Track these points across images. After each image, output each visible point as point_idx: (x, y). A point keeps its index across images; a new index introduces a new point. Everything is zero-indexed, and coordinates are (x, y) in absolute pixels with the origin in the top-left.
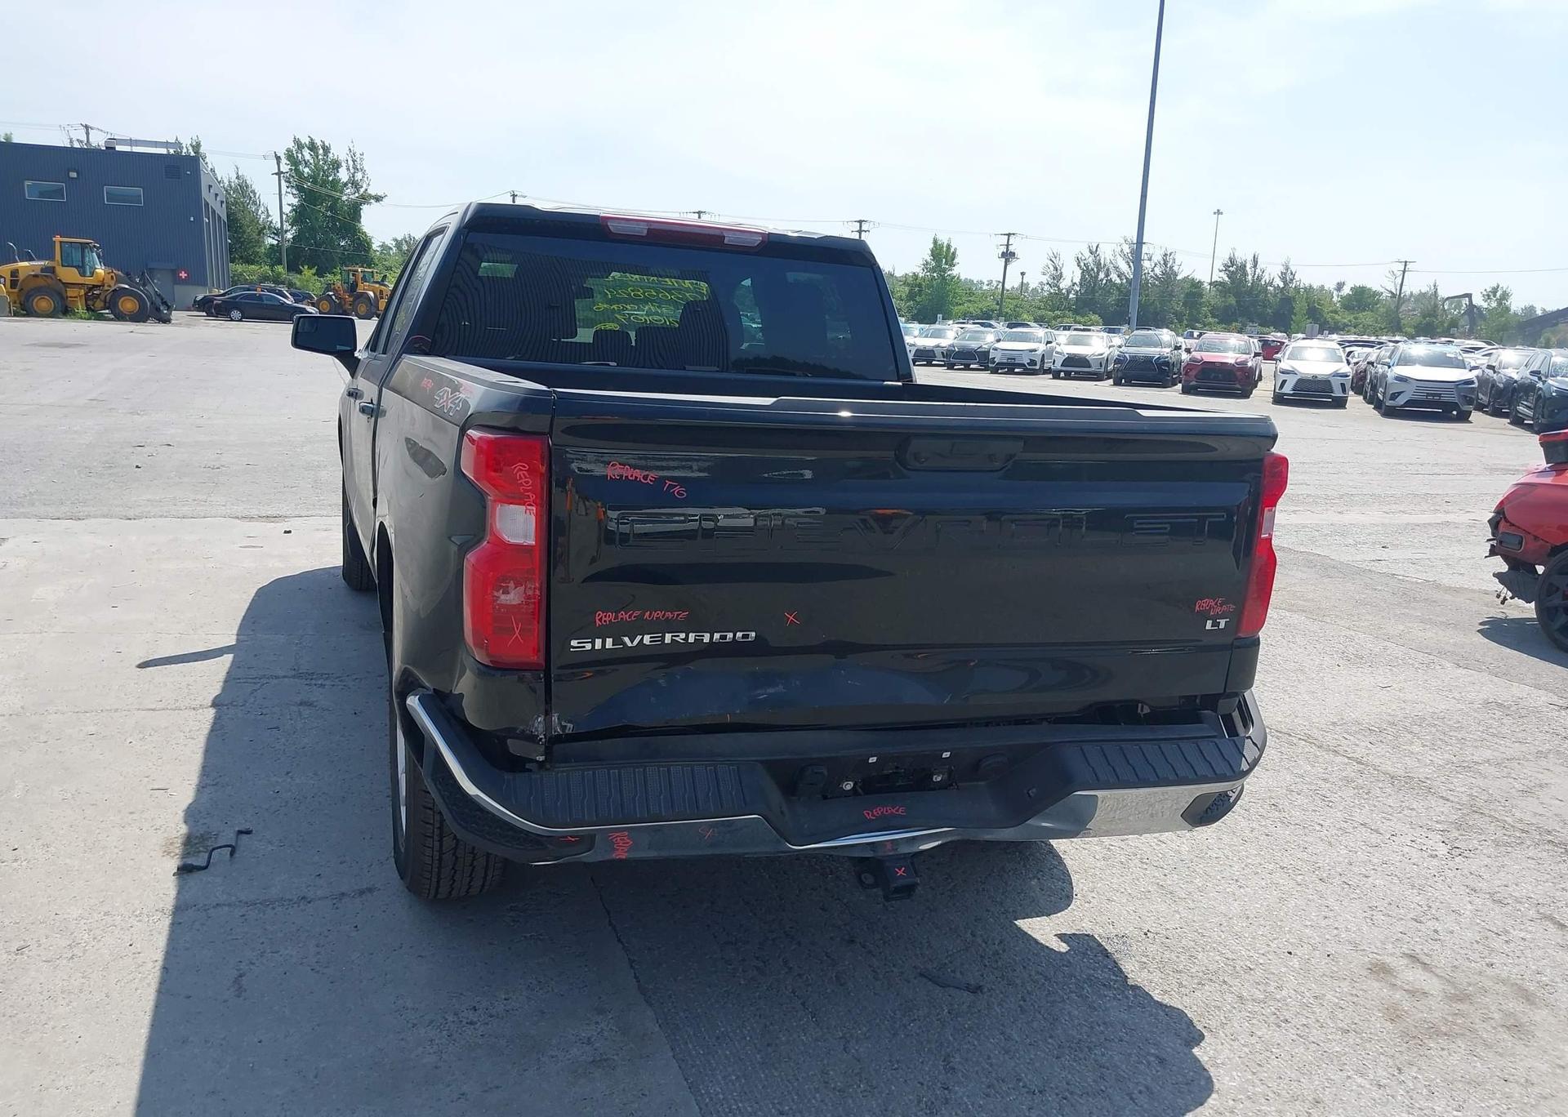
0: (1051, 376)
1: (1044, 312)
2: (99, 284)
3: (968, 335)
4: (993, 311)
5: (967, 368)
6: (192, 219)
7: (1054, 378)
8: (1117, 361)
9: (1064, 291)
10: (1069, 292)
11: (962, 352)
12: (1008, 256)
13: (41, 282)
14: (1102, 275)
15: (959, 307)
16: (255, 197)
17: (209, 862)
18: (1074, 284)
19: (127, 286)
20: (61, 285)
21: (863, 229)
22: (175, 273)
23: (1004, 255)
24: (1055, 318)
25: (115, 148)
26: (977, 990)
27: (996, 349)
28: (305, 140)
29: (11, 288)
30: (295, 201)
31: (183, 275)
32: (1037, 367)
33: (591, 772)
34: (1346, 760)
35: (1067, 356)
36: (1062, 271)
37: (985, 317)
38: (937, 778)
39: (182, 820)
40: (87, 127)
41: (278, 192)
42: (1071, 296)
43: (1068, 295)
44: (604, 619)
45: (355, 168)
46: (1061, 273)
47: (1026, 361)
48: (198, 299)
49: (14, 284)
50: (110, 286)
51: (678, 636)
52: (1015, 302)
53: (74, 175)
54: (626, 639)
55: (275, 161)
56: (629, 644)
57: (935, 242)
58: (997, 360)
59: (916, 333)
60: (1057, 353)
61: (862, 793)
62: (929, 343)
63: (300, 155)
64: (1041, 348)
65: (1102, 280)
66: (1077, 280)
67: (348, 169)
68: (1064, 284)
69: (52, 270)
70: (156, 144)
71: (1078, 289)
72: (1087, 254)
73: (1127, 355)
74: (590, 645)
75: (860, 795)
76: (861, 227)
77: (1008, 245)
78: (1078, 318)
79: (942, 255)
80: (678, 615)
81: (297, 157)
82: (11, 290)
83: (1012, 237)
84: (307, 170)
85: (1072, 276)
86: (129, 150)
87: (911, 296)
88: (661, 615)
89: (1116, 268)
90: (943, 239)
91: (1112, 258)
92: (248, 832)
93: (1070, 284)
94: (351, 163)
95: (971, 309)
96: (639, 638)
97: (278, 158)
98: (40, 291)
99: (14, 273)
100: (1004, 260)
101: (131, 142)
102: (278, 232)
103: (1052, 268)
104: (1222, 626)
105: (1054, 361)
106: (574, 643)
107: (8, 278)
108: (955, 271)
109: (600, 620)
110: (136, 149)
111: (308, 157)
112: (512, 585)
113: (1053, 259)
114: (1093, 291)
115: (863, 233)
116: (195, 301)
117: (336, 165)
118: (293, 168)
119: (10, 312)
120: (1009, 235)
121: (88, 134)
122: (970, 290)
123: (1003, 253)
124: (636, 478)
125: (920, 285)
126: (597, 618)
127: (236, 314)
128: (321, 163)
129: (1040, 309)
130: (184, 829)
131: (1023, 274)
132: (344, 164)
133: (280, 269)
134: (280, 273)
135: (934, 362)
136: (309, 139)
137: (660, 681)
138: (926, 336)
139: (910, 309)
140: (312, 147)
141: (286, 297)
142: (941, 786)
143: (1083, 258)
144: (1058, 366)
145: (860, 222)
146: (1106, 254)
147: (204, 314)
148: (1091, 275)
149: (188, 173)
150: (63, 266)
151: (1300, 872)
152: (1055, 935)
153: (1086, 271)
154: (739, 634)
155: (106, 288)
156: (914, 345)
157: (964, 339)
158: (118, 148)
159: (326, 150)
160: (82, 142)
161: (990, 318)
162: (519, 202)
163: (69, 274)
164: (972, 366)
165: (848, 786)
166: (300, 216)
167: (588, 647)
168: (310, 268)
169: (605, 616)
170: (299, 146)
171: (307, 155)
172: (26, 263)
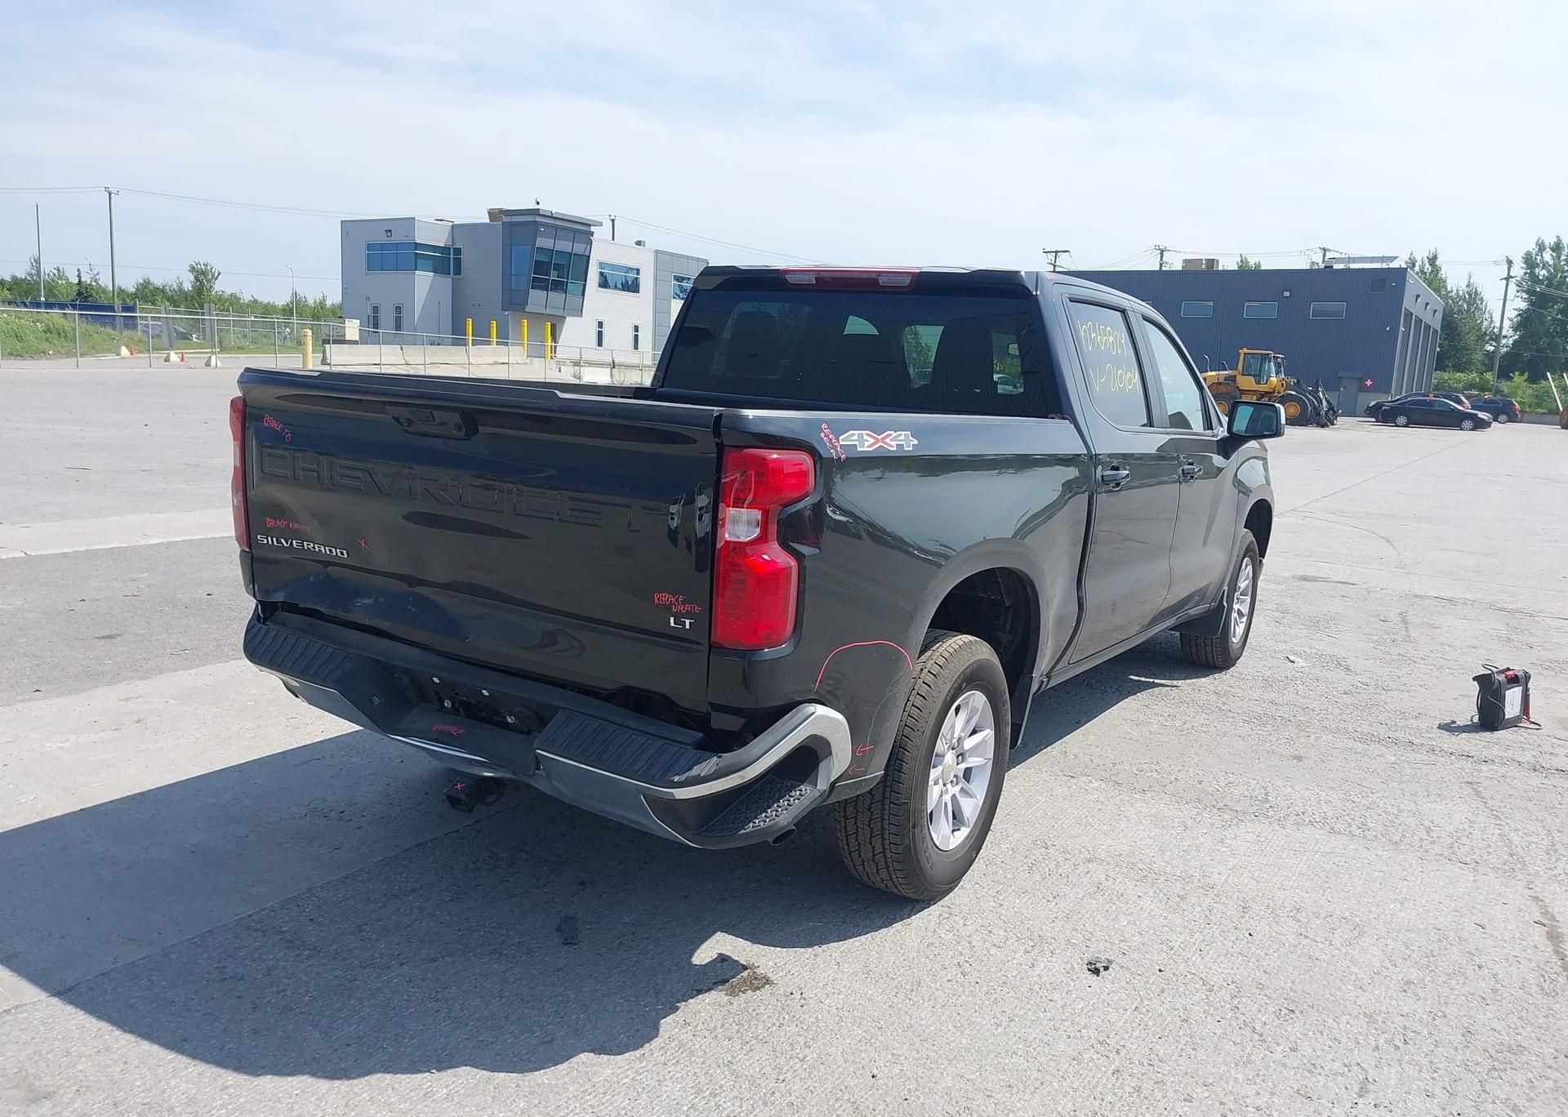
2: (1271, 391)
6: (1388, 329)
13: (1222, 389)
16: (1481, 304)
19: (1293, 393)
20: (1238, 392)
22: (1361, 380)
25: (1332, 267)
28: (1550, 242)
30: (1523, 305)
31: (1369, 383)
41: (1503, 298)
48: (1370, 405)
50: (1279, 393)
53: (1287, 294)
55: (1506, 266)
63: (1539, 258)
69: (1233, 379)
70: (1373, 259)
75: (460, 716)
81: (1536, 259)
84: (1544, 272)
97: (1510, 263)
102: (1497, 338)
111: (1548, 259)
116: (1368, 407)
118: (1528, 271)
127: (1402, 420)
128: (1562, 263)
133: (1489, 376)
134: (1488, 380)
136: (1555, 239)
140: (1557, 247)
141: (1460, 402)
147: (1374, 420)
149: (1394, 284)
150: (1242, 375)
155: (1276, 394)
158: (1336, 267)
163: (1246, 382)
166: (1525, 322)
168: (1522, 374)
170: (1541, 248)
171: (1548, 256)
172: (1214, 373)
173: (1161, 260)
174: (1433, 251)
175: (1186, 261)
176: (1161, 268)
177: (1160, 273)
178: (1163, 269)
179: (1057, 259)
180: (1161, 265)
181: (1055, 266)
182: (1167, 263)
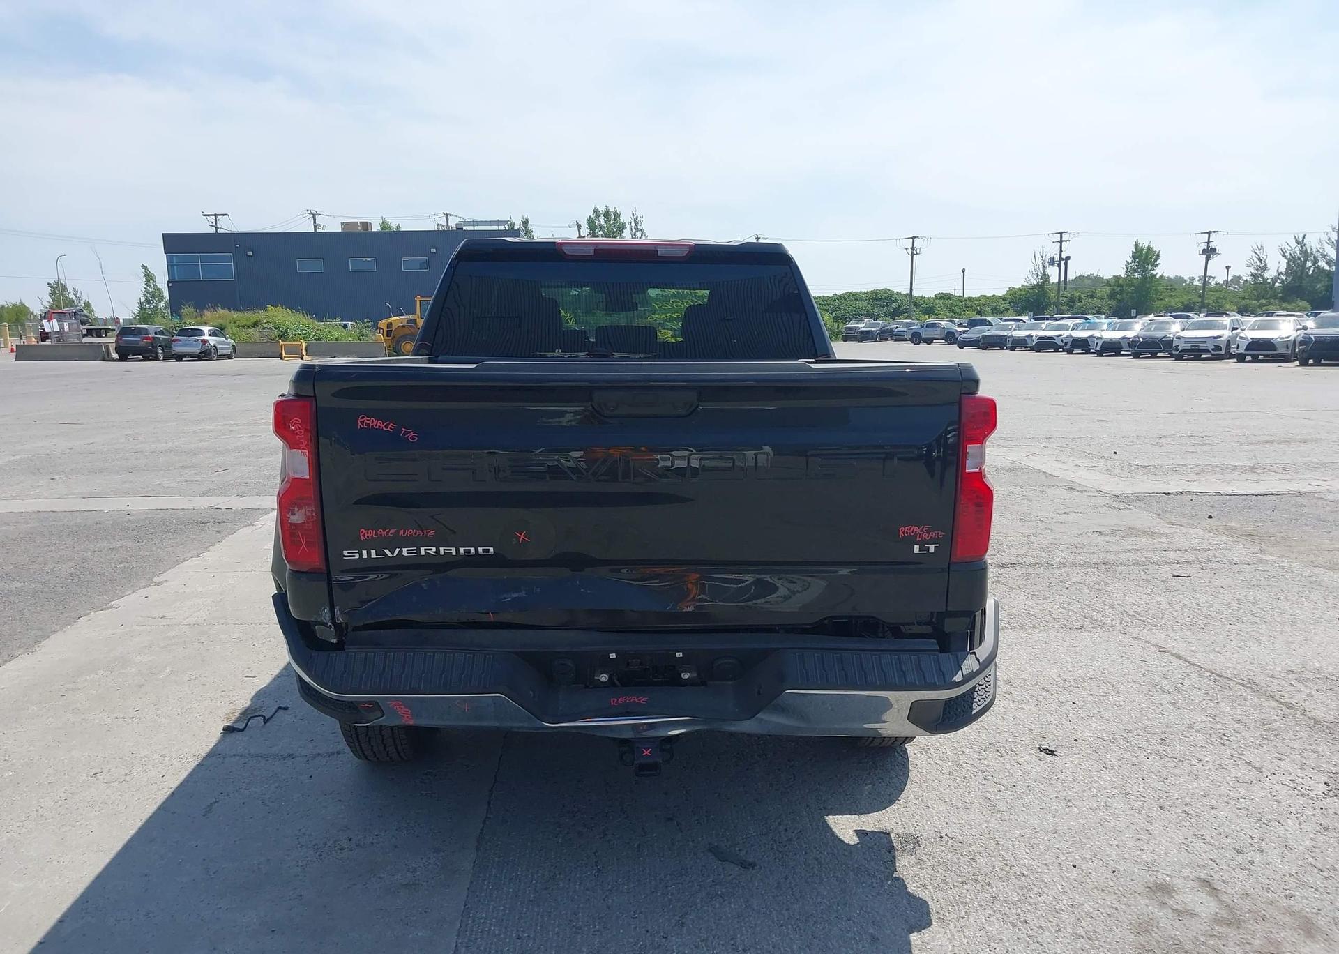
0: (1236, 360)
1: (1248, 302)
3: (1154, 326)
4: (1194, 303)
5: (1154, 356)
7: (1239, 362)
8: (1302, 343)
9: (1269, 281)
10: (1274, 281)
11: (1147, 341)
12: (1209, 252)
13: (407, 331)
14: (1309, 264)
15: (1160, 302)
17: (246, 727)
18: (1279, 274)
21: (1063, 239)
23: (1204, 252)
24: (1261, 306)
25: (463, 228)
26: (746, 865)
27: (1179, 338)
28: (602, 209)
29: (387, 336)
32: (1223, 352)
33: (373, 654)
34: (1276, 704)
35: (1251, 340)
36: (1267, 262)
37: (1182, 311)
38: (685, 676)
39: (250, 698)
40: (447, 215)
42: (1277, 285)
43: (1274, 283)
44: (366, 535)
45: (637, 229)
46: (1266, 265)
47: (1210, 347)
49: (389, 333)
51: (431, 549)
52: (1217, 294)
53: (434, 251)
54: (386, 551)
55: (577, 228)
56: (390, 555)
57: (1136, 245)
58: (1180, 348)
59: (1105, 327)
60: (1241, 338)
61: (619, 684)
62: (1116, 335)
63: (597, 222)
64: (1226, 334)
65: (1309, 268)
66: (1283, 269)
67: (631, 229)
68: (1269, 274)
69: (414, 322)
71: (1284, 278)
72: (1294, 245)
73: (1313, 337)
74: (358, 554)
75: (618, 686)
76: (1061, 237)
77: (1208, 242)
78: (1284, 305)
79: (1144, 257)
80: (427, 533)
81: (595, 223)
82: (387, 338)
83: (1213, 236)
84: (601, 233)
85: (1276, 267)
86: (472, 229)
87: (1112, 296)
88: (413, 533)
89: (1324, 256)
90: (1144, 243)
91: (1319, 247)
92: (286, 708)
93: (1275, 273)
94: (633, 224)
95: (1173, 304)
96: (398, 550)
97: (579, 226)
98: (405, 337)
99: (389, 326)
100: (1204, 256)
101: (474, 223)
103: (1256, 260)
104: (932, 549)
105: (1238, 345)
106: (345, 553)
107: (385, 330)
108: (1158, 271)
109: (364, 535)
110: (478, 228)
111: (603, 222)
112: (296, 509)
113: (1257, 252)
114: (1301, 278)
115: (1063, 243)
117: (622, 228)
118: (591, 233)
119: (386, 354)
120: (1209, 233)
121: (447, 219)
122: (1173, 285)
123: (1204, 250)
124: (380, 427)
125: (1121, 286)
126: (361, 535)
128: (611, 226)
129: (1244, 298)
130: (247, 703)
131: (1228, 268)
132: (628, 226)
135: (1122, 353)
136: (605, 208)
137: (424, 585)
138: (1114, 330)
139: (1110, 307)
140: (607, 214)
142: (689, 683)
143: (1290, 249)
144: (1242, 350)
145: (1061, 233)
146: (1312, 244)
148: (1297, 264)
150: (421, 318)
151: (1143, 799)
152: (855, 831)
153: (1291, 261)
154: (480, 549)
156: (1101, 338)
157: (1150, 330)
158: (465, 228)
159: (617, 216)
160: (443, 226)
161: (1191, 310)
162: (760, 241)
164: (1159, 355)
165: (604, 678)
167: (357, 556)
169: (368, 533)
170: (596, 212)
171: (602, 220)
172: (397, 318)
173: (315, 222)
174: (525, 217)
175: (343, 224)
176: (315, 230)
177: (315, 235)
178: (318, 230)
179: (218, 222)
180: (315, 227)
181: (216, 228)
182: (320, 225)
